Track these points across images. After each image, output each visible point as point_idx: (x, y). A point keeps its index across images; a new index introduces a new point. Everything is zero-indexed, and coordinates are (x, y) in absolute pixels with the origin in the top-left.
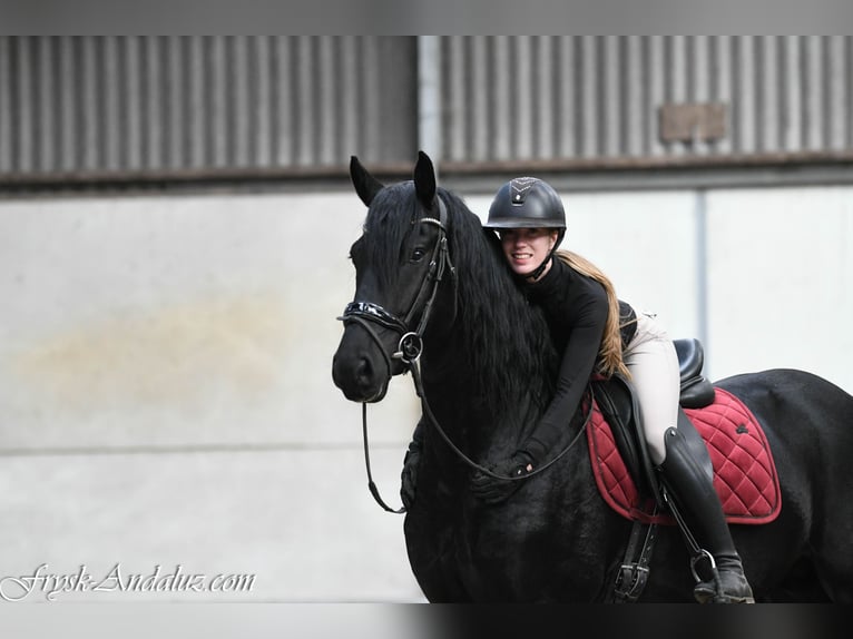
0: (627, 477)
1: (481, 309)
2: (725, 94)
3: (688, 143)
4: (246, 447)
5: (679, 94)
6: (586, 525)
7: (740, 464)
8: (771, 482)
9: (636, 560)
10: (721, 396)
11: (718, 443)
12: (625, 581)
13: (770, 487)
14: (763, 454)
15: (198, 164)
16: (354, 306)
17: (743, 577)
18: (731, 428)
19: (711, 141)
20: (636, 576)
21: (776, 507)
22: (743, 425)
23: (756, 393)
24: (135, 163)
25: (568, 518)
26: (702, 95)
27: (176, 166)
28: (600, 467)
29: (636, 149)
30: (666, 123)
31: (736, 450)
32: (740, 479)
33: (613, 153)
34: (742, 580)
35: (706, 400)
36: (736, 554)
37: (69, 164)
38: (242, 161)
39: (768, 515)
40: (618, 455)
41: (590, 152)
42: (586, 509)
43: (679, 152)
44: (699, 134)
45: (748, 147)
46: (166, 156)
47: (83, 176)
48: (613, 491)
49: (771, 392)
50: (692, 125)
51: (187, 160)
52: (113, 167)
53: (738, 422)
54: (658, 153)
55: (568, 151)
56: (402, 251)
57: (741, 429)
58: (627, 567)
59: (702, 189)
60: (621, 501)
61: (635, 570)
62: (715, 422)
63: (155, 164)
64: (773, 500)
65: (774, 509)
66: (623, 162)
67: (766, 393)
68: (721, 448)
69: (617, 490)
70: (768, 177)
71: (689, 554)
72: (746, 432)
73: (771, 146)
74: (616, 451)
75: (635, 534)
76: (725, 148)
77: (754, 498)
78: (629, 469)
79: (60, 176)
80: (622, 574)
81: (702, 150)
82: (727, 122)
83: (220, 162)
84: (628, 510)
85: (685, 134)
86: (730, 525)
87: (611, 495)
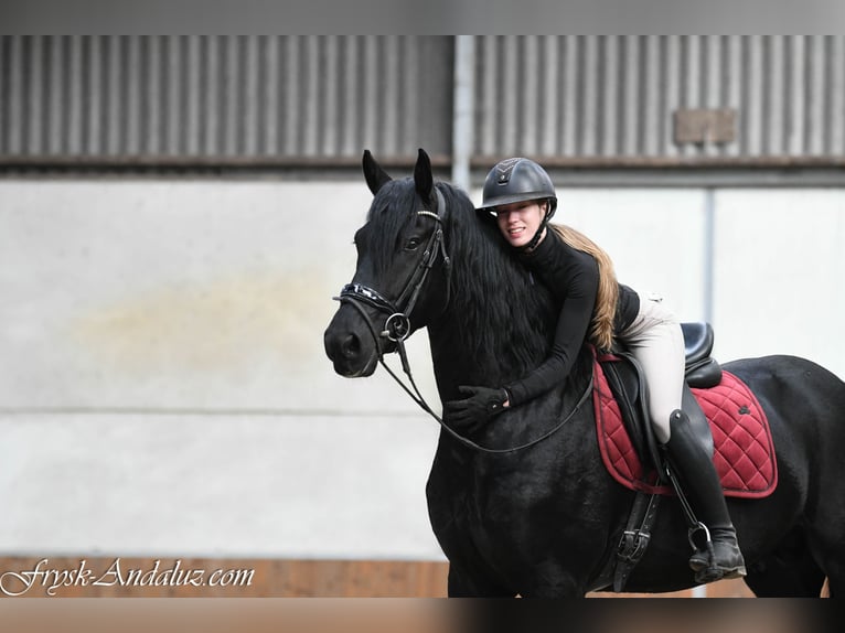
0: (631, 451)
1: (473, 295)
2: (735, 101)
3: (700, 145)
4: (287, 412)
5: (693, 100)
6: (590, 494)
7: (740, 443)
8: (769, 459)
9: (638, 526)
10: (727, 378)
11: (720, 423)
12: (627, 545)
13: (768, 465)
14: (762, 434)
15: (251, 152)
16: (350, 288)
17: (737, 547)
18: (734, 408)
19: (720, 144)
20: (638, 541)
21: (773, 482)
22: (746, 406)
23: (761, 376)
24: (193, 149)
25: (572, 487)
26: (714, 101)
27: (231, 153)
28: (606, 442)
29: (652, 150)
30: (679, 126)
31: (738, 429)
32: (739, 456)
33: (631, 152)
34: (735, 551)
35: (713, 381)
36: (731, 526)
37: (133, 149)
38: (291, 150)
39: (764, 490)
40: (624, 431)
41: (610, 151)
42: (591, 479)
43: (691, 153)
44: (710, 137)
45: (755, 150)
46: (221, 144)
47: (146, 160)
48: (618, 464)
49: (774, 376)
50: (704, 128)
51: (241, 147)
52: (173, 152)
53: (742, 404)
54: (672, 153)
55: (589, 149)
56: (398, 240)
57: (744, 410)
58: (630, 533)
59: (711, 188)
60: (624, 473)
61: (636, 537)
62: (719, 402)
63: (211, 150)
64: (770, 477)
65: (770, 485)
66: (639, 160)
67: (769, 376)
68: (723, 426)
69: (621, 463)
70: (772, 178)
71: (687, 525)
72: (749, 413)
73: (776, 150)
74: (622, 427)
75: (638, 503)
76: (733, 151)
77: (751, 474)
78: (634, 445)
79: (124, 160)
80: (624, 539)
81: (712, 152)
82: (736, 127)
83: (271, 150)
84: (632, 482)
85: (697, 137)
86: (728, 498)
87: (615, 468)
